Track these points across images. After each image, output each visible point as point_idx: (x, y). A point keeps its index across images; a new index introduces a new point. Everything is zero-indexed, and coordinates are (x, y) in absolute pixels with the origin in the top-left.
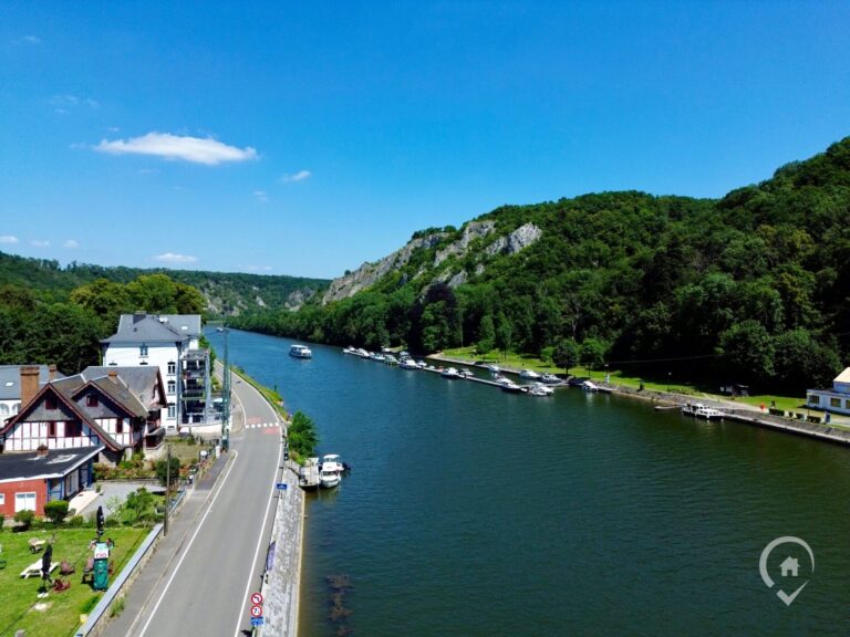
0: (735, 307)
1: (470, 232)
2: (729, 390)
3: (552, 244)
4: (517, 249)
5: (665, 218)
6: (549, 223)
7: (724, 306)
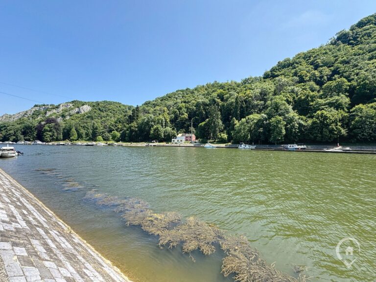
0: (154, 122)
1: (63, 106)
2: (154, 141)
3: (95, 112)
4: (83, 112)
5: (128, 110)
6: (94, 106)
7: (152, 122)
